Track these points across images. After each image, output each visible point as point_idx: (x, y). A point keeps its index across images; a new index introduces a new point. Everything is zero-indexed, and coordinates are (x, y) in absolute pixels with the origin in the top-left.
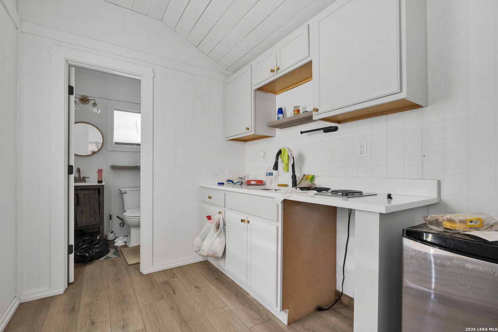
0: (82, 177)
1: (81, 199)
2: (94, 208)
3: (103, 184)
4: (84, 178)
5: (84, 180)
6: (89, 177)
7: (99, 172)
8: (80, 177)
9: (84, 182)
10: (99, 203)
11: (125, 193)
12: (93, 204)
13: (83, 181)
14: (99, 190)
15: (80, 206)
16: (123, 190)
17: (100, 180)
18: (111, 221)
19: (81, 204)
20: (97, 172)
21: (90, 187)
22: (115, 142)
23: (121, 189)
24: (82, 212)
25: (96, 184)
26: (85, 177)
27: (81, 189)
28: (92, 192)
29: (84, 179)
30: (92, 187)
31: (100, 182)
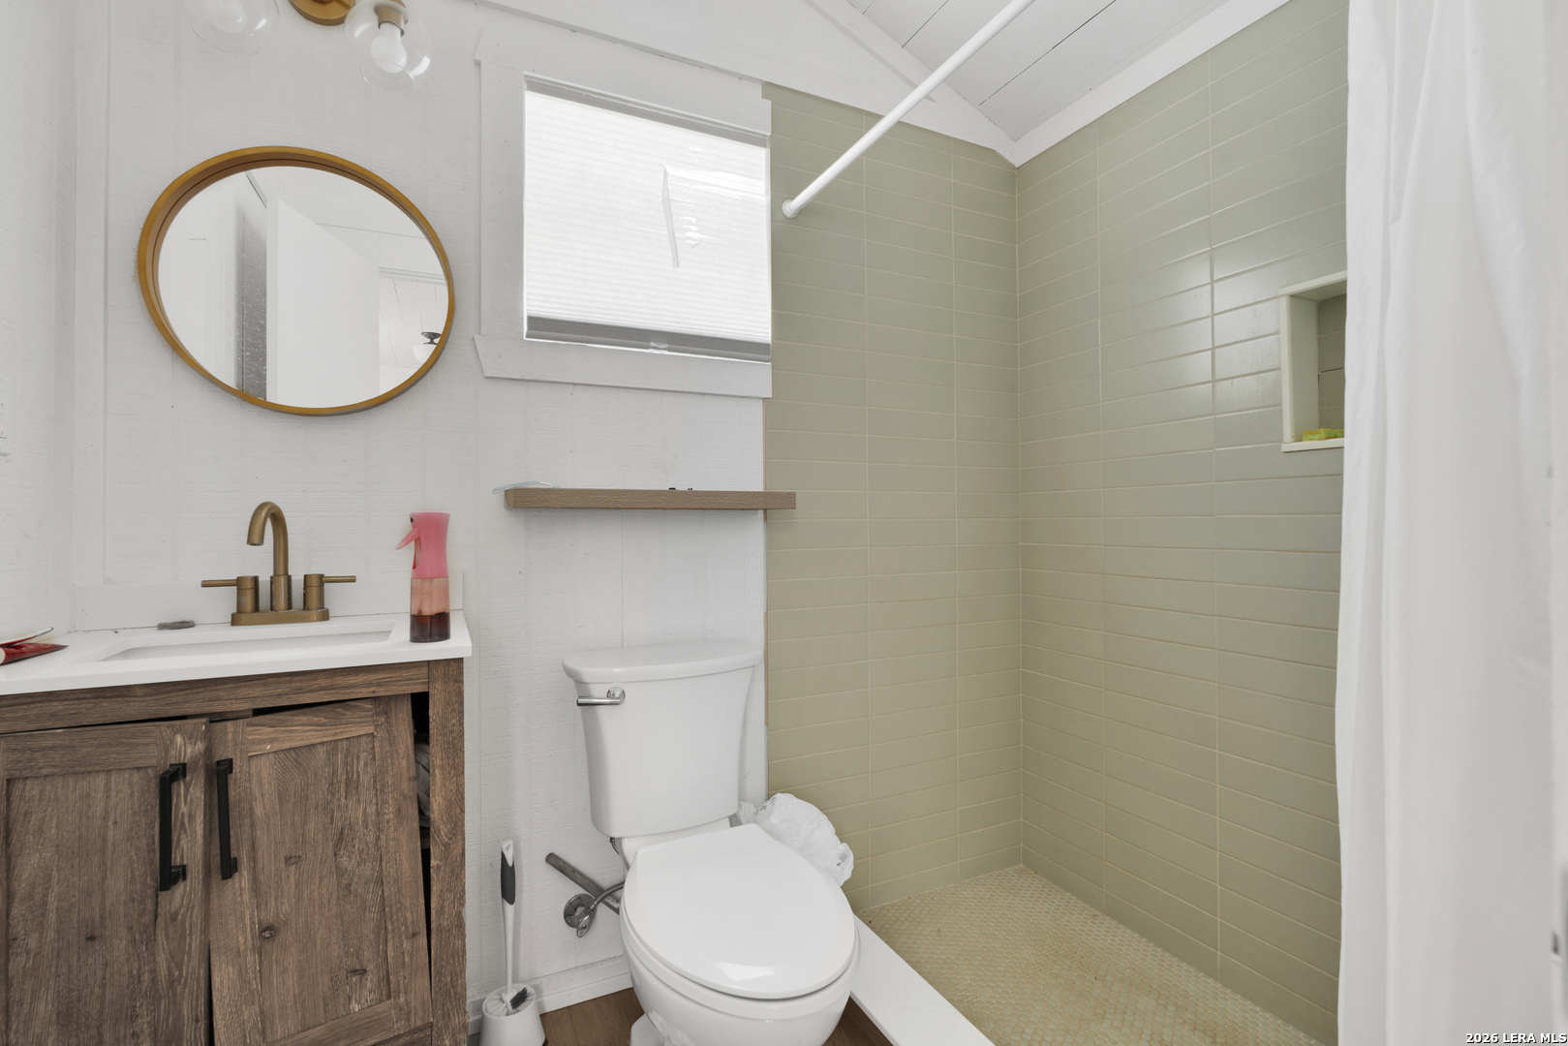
0: (297, 574)
1: (259, 811)
2: (380, 882)
3: (457, 644)
4: (317, 583)
5: (313, 602)
6: (352, 580)
7: (418, 541)
8: (282, 581)
9: (314, 613)
10: (425, 832)
11: (615, 700)
12: (371, 838)
13: (306, 606)
14: (420, 703)
15: (243, 879)
16: (600, 676)
17: (430, 609)
18: (510, 909)
19: (254, 859)
20: (406, 541)
21: (339, 680)
22: (531, 319)
23: (589, 671)
24: (268, 932)
25: (398, 647)
26: (322, 580)
27: (258, 712)
28: (357, 727)
29: (314, 592)
30: (361, 678)
31: (431, 626)
